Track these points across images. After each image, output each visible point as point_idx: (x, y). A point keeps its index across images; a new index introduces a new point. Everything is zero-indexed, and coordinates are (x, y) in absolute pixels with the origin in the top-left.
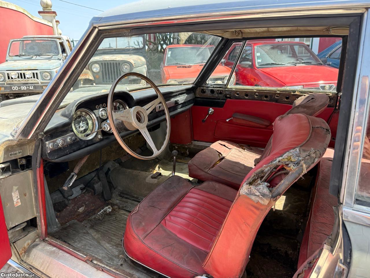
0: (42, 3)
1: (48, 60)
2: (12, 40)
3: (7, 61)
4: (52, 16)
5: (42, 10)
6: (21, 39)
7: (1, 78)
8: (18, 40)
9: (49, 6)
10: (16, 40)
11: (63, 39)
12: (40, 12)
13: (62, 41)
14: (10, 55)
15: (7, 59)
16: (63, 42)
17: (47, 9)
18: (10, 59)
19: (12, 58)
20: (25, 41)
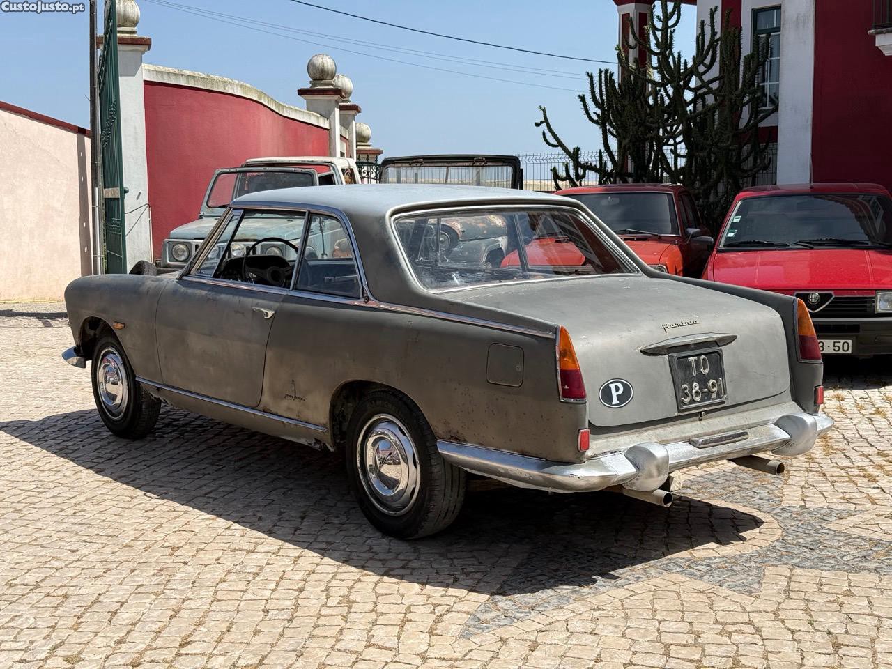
0: (311, 67)
1: (286, 220)
2: (220, 171)
3: (201, 217)
4: (330, 101)
5: (308, 86)
6: (238, 170)
7: (183, 254)
8: (232, 170)
9: (328, 74)
10: (228, 170)
11: (334, 169)
12: (302, 92)
13: (332, 172)
14: (209, 205)
15: (202, 214)
16: (333, 175)
17: (322, 82)
18: (208, 213)
19: (213, 212)
20: (248, 174)
